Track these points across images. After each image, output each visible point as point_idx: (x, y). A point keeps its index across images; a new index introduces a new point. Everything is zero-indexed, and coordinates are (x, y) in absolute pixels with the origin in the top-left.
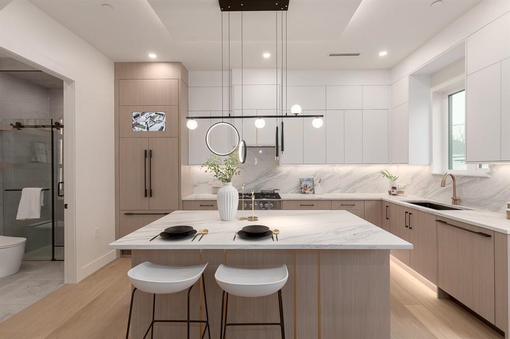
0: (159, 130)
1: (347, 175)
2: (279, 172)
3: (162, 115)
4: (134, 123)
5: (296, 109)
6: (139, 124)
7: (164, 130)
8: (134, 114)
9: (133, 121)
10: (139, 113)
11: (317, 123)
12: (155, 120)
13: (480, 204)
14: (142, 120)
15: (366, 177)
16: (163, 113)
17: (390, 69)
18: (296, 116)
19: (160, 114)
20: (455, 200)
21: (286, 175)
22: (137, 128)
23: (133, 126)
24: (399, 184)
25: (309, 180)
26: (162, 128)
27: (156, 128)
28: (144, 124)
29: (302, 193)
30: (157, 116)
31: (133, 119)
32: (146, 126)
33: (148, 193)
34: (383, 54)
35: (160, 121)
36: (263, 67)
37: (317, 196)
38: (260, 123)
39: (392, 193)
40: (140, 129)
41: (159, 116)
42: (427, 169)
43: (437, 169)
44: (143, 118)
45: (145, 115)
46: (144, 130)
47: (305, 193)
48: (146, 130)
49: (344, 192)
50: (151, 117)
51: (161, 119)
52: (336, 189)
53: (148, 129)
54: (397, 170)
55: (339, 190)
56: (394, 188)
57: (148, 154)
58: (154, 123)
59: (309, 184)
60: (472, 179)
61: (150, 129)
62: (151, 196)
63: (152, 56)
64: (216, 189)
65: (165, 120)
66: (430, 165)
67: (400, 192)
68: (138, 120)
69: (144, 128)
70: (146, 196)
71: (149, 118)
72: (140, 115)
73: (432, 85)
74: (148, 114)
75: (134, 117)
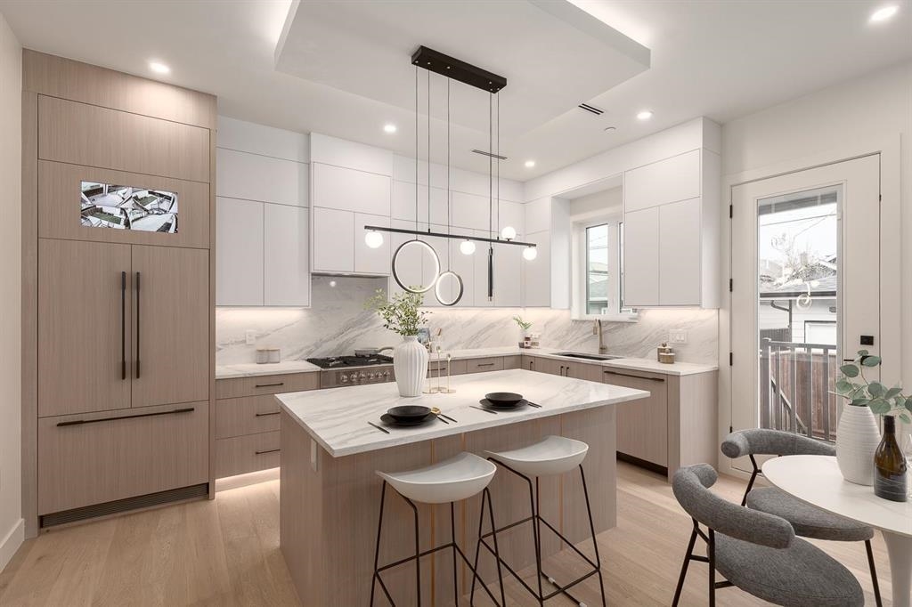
0: (158, 230)
1: (470, 322)
2: (379, 319)
3: (169, 198)
4: (84, 206)
5: (508, 233)
6: (101, 210)
7: (172, 230)
8: (86, 186)
9: (84, 201)
10: (101, 185)
11: (530, 254)
12: (148, 207)
13: (628, 350)
14: (111, 202)
15: (491, 326)
16: (170, 194)
17: (524, 183)
18: (508, 242)
19: (161, 195)
20: (603, 349)
22: (94, 220)
23: (85, 214)
24: (530, 332)
26: (168, 226)
27: (152, 223)
28: (117, 212)
30: (153, 199)
31: (83, 196)
32: (123, 217)
33: (130, 369)
34: (530, 164)
35: (161, 212)
36: (375, 143)
38: (468, 248)
39: (525, 345)
40: (105, 223)
41: (159, 199)
42: (566, 312)
43: (576, 316)
44: (114, 198)
45: (121, 192)
46: (116, 226)
48: (121, 226)
49: (467, 348)
50: (136, 198)
51: (165, 205)
52: (456, 344)
53: (127, 224)
54: (531, 315)
55: (461, 344)
56: (527, 339)
57: (130, 284)
58: (144, 214)
61: (134, 226)
62: (138, 377)
63: (159, 68)
64: (264, 355)
65: (175, 209)
66: (570, 309)
67: (533, 344)
68: (99, 201)
69: (118, 221)
70: (124, 378)
71: (131, 201)
72: (106, 189)
73: (571, 213)
74: (128, 191)
75: (88, 193)
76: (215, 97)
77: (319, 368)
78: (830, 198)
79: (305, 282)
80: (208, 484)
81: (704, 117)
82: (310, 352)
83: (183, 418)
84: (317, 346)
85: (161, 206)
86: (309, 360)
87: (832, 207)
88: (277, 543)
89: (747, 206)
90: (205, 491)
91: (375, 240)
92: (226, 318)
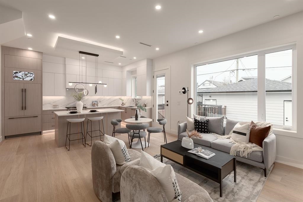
0: (30, 80)
1: (109, 99)
2: (85, 99)
4: (14, 76)
5: (100, 82)
6: (17, 76)
7: (33, 80)
8: (14, 72)
9: (14, 75)
10: (18, 71)
11: (105, 86)
12: (28, 75)
14: (20, 75)
15: (115, 100)
16: (32, 73)
17: (122, 67)
18: (100, 84)
19: (30, 73)
20: (136, 105)
21: (87, 100)
22: (16, 78)
23: (14, 77)
24: (124, 102)
25: (96, 101)
26: (32, 79)
27: (28, 79)
28: (21, 77)
29: (93, 106)
32: (22, 78)
33: (24, 108)
34: (120, 64)
35: (30, 76)
37: (98, 107)
38: (91, 85)
39: (122, 105)
40: (18, 79)
42: (131, 97)
43: (133, 98)
44: (20, 74)
46: (21, 79)
47: (94, 106)
48: (22, 79)
50: (25, 74)
53: (23, 79)
54: (123, 98)
55: (106, 105)
56: (123, 103)
57: (24, 91)
58: (27, 77)
59: (96, 103)
60: (139, 99)
61: (24, 79)
62: (26, 109)
63: (30, 49)
64: (55, 106)
65: (33, 76)
66: (131, 96)
67: (124, 104)
68: (17, 75)
69: (21, 78)
70: (22, 109)
71: (24, 74)
72: (18, 73)
73: (132, 74)
74: (23, 72)
75: (15, 73)
76: (42, 53)
77: (67, 109)
78: (164, 76)
79: (65, 90)
80: (41, 132)
81: (147, 59)
82: (67, 106)
83: (35, 118)
84: (68, 104)
85: (31, 75)
86: (66, 108)
87: (164, 78)
88: (54, 139)
89: (155, 77)
90: (40, 133)
91: (71, 84)
92: (45, 98)
